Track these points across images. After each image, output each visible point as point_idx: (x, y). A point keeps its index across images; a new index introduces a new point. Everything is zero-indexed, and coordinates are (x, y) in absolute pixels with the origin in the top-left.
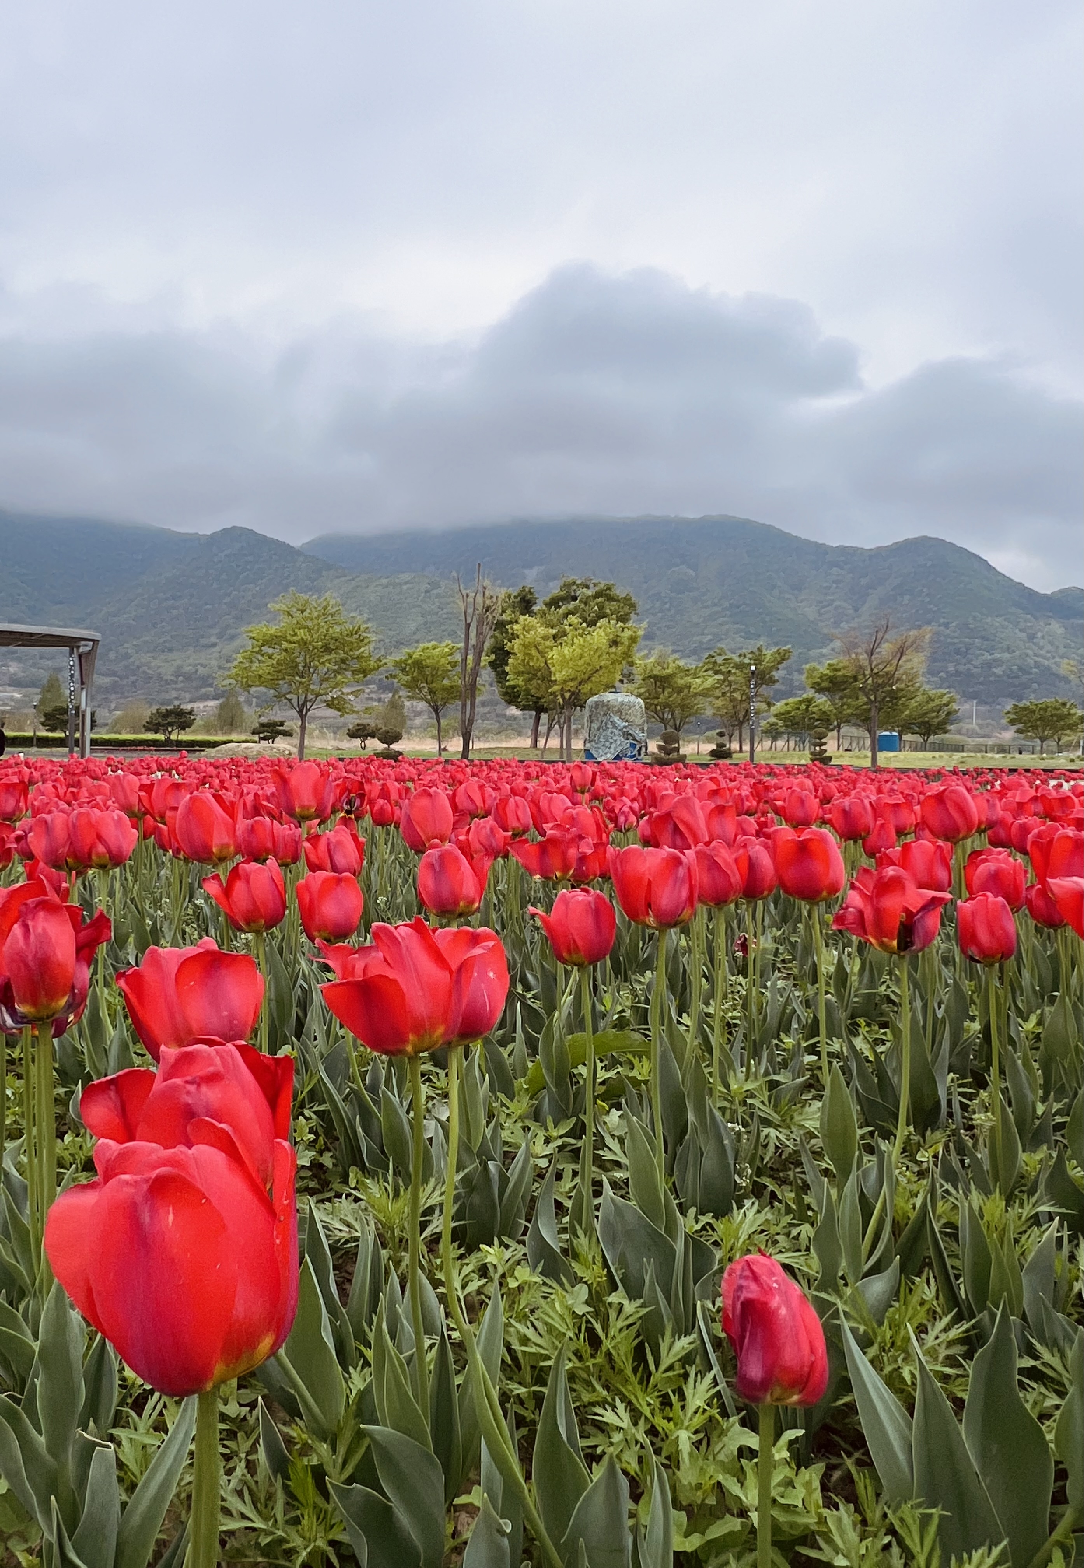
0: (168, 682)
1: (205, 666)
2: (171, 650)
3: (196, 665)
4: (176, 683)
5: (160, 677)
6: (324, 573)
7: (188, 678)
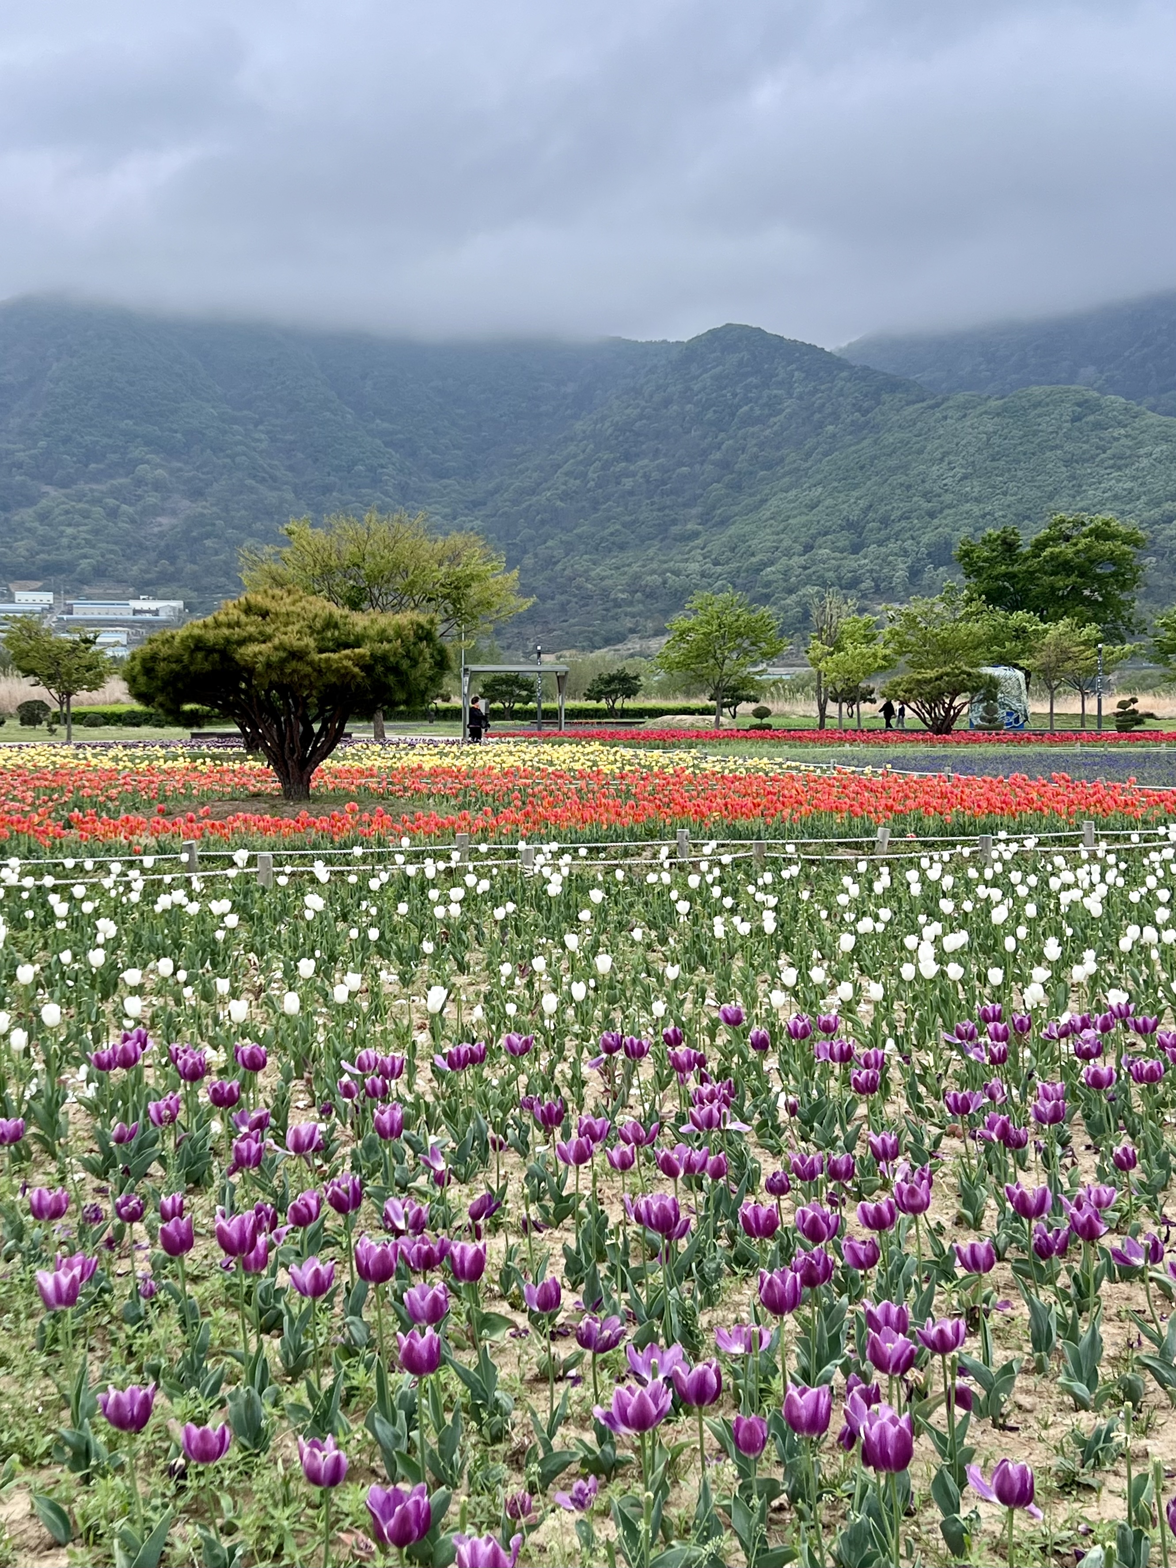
0: (617, 604)
1: (677, 573)
2: (622, 547)
3: (664, 572)
4: (631, 604)
5: (605, 594)
6: (885, 397)
7: (651, 595)
